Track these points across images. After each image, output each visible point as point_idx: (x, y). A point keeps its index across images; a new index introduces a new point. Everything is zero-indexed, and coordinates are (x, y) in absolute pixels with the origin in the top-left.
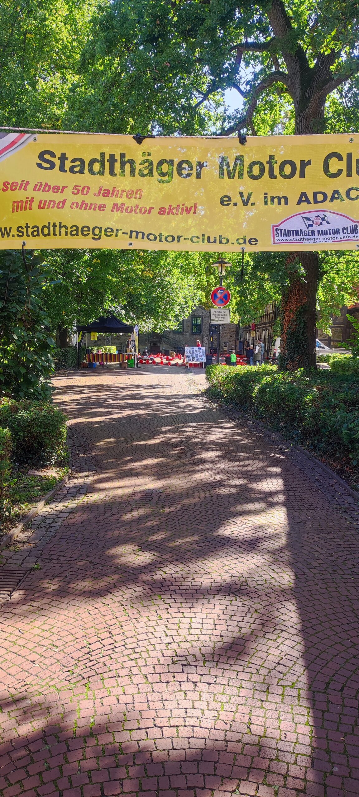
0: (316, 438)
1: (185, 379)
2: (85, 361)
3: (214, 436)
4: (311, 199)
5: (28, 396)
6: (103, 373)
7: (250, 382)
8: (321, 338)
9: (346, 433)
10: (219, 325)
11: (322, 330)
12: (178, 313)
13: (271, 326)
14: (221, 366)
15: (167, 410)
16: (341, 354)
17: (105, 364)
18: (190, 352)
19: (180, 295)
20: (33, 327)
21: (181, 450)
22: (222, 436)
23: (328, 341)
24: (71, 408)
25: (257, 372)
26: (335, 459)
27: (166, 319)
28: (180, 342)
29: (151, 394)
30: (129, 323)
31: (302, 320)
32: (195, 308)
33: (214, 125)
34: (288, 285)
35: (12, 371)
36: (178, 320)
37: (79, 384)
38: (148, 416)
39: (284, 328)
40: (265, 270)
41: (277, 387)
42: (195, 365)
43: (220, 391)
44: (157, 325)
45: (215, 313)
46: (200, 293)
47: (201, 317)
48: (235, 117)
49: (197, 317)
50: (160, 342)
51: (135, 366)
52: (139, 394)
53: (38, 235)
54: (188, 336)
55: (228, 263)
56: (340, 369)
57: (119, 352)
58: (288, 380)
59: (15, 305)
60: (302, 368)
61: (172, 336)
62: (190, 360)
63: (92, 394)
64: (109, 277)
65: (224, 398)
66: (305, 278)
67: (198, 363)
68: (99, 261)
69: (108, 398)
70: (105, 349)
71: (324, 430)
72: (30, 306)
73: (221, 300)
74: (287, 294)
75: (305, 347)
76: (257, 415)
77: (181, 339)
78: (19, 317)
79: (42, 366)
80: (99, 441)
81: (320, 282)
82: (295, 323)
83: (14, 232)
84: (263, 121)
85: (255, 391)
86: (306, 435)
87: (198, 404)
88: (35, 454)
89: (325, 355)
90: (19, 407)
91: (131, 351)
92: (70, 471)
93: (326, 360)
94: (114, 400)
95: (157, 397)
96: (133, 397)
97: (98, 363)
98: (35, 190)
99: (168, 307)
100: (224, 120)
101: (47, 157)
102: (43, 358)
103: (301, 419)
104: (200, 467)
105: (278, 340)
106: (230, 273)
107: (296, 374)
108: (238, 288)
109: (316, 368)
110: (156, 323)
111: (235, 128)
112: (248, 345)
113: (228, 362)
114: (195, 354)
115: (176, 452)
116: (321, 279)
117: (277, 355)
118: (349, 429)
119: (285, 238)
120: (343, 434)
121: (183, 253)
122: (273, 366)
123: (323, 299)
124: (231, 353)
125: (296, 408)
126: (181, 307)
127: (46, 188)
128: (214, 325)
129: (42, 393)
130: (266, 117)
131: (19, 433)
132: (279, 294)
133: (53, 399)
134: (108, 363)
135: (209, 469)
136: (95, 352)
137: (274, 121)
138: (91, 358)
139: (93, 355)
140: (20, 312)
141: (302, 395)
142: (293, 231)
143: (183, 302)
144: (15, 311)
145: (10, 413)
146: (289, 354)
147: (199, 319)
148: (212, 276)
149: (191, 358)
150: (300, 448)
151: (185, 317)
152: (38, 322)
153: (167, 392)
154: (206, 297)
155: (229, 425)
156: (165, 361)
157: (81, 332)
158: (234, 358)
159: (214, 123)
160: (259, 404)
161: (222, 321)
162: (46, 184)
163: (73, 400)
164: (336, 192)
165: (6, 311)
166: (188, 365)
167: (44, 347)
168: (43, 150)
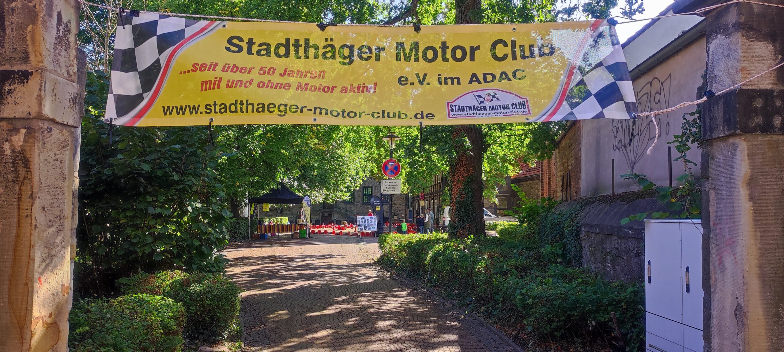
0: (490, 305)
1: (357, 248)
2: (256, 232)
3: (389, 305)
4: (481, 79)
5: (201, 269)
6: (275, 243)
7: (422, 250)
8: (487, 206)
9: (520, 299)
10: (390, 195)
11: (488, 199)
12: (349, 184)
13: (440, 195)
14: (394, 235)
15: (340, 280)
16: (507, 221)
17: (277, 234)
18: (362, 222)
19: (351, 167)
20: (208, 199)
21: (356, 320)
22: (397, 305)
23: (495, 210)
24: (242, 281)
25: (429, 240)
26: (510, 326)
27: (338, 190)
28: (351, 212)
29: (324, 264)
30: (300, 194)
31: (470, 189)
32: (366, 179)
33: (381, 14)
34: (455, 157)
35: (186, 244)
36: (349, 191)
37: (251, 256)
38: (322, 287)
39: (453, 197)
40: (433, 143)
41: (449, 254)
42: (367, 234)
43: (393, 260)
44: (329, 195)
45: (386, 184)
46: (370, 165)
47: (371, 187)
48: (400, 8)
49: (367, 188)
50: (331, 212)
51: (307, 236)
52: (312, 264)
53: (226, 112)
54: (359, 206)
55: (397, 137)
56: (508, 236)
57: (291, 222)
58: (459, 247)
59: (191, 177)
60: (472, 236)
61: (343, 206)
62: (362, 229)
63: (265, 265)
64: (283, 151)
65: (397, 266)
66: (471, 151)
67: (370, 232)
68: (272, 135)
69: (281, 269)
70: (277, 220)
71: (497, 296)
72: (206, 179)
73: (392, 171)
74: (454, 166)
75: (474, 215)
76: (430, 283)
77: (352, 209)
78: (194, 189)
79: (217, 238)
80: (271, 314)
81: (485, 154)
82: (463, 192)
83: (202, 109)
84: (427, 11)
85: (428, 258)
86: (481, 301)
87: (372, 273)
88: (206, 329)
89: (492, 222)
90: (192, 280)
91: (303, 221)
92: (243, 345)
93: (494, 228)
94: (286, 271)
95: (330, 267)
96: (307, 267)
97: (269, 234)
98: (223, 70)
99: (339, 178)
100: (391, 9)
101: (235, 41)
102: (217, 230)
103: (475, 286)
104: (376, 337)
105: (447, 209)
106: (400, 146)
107: (467, 242)
108: (407, 160)
109: (485, 236)
110: (327, 193)
111: (401, 17)
112: (418, 214)
113: (400, 231)
114: (366, 223)
115: (352, 323)
116: (485, 152)
117: (447, 223)
118: (522, 295)
119: (459, 113)
120: (517, 300)
121: (355, 128)
122: (444, 234)
123: (488, 170)
124: (402, 221)
125: (469, 275)
126: (353, 179)
127: (235, 69)
128: (385, 195)
129: (215, 265)
130: (428, 8)
131: (191, 308)
132: (447, 166)
133: (226, 272)
134: (280, 234)
135: (385, 339)
136: (266, 223)
137: (436, 11)
138: (263, 229)
139: (265, 226)
140: (196, 185)
141: (475, 263)
142: (466, 107)
143: (353, 173)
144: (191, 184)
145: (182, 286)
146: (459, 222)
147: (370, 190)
148: (382, 149)
149: (363, 227)
150: (475, 315)
151: (356, 187)
152: (213, 194)
153: (339, 261)
154: (377, 168)
155: (404, 294)
156: (337, 231)
157: (253, 204)
158: (404, 226)
159: (382, 13)
160: (432, 271)
161: (393, 191)
162: (234, 66)
163: (245, 272)
164: (503, 73)
165: (182, 184)
166: (359, 234)
167: (218, 218)
168: (232, 35)
